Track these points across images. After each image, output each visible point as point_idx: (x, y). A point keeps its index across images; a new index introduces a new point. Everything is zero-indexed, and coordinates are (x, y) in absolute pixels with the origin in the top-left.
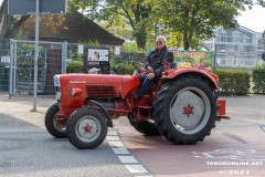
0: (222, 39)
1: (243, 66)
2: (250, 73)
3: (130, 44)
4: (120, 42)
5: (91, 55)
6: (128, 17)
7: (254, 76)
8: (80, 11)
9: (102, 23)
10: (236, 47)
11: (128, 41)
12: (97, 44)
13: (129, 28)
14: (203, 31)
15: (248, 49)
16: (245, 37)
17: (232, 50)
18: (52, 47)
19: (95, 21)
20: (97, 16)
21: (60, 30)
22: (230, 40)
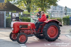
0: (54, 9)
1: (60, 17)
2: (62, 19)
3: (26, 11)
4: (22, 11)
5: (13, 15)
6: (25, 3)
7: (63, 20)
8: (10, 2)
9: (17, 6)
10: (58, 11)
11: (25, 11)
12: (15, 12)
13: (25, 7)
14: (47, 7)
15: (61, 12)
16: (60, 8)
17: (56, 12)
18: (1, 13)
19: (15, 5)
20: (15, 3)
21: (4, 8)
22: (56, 9)
